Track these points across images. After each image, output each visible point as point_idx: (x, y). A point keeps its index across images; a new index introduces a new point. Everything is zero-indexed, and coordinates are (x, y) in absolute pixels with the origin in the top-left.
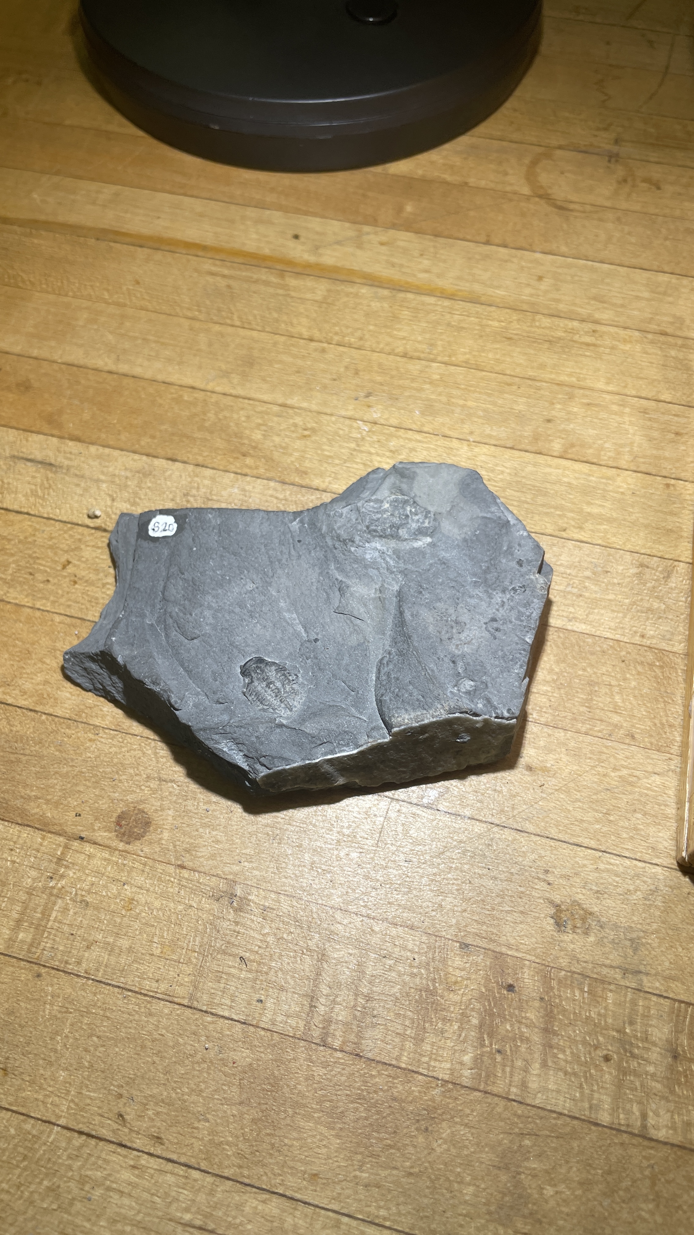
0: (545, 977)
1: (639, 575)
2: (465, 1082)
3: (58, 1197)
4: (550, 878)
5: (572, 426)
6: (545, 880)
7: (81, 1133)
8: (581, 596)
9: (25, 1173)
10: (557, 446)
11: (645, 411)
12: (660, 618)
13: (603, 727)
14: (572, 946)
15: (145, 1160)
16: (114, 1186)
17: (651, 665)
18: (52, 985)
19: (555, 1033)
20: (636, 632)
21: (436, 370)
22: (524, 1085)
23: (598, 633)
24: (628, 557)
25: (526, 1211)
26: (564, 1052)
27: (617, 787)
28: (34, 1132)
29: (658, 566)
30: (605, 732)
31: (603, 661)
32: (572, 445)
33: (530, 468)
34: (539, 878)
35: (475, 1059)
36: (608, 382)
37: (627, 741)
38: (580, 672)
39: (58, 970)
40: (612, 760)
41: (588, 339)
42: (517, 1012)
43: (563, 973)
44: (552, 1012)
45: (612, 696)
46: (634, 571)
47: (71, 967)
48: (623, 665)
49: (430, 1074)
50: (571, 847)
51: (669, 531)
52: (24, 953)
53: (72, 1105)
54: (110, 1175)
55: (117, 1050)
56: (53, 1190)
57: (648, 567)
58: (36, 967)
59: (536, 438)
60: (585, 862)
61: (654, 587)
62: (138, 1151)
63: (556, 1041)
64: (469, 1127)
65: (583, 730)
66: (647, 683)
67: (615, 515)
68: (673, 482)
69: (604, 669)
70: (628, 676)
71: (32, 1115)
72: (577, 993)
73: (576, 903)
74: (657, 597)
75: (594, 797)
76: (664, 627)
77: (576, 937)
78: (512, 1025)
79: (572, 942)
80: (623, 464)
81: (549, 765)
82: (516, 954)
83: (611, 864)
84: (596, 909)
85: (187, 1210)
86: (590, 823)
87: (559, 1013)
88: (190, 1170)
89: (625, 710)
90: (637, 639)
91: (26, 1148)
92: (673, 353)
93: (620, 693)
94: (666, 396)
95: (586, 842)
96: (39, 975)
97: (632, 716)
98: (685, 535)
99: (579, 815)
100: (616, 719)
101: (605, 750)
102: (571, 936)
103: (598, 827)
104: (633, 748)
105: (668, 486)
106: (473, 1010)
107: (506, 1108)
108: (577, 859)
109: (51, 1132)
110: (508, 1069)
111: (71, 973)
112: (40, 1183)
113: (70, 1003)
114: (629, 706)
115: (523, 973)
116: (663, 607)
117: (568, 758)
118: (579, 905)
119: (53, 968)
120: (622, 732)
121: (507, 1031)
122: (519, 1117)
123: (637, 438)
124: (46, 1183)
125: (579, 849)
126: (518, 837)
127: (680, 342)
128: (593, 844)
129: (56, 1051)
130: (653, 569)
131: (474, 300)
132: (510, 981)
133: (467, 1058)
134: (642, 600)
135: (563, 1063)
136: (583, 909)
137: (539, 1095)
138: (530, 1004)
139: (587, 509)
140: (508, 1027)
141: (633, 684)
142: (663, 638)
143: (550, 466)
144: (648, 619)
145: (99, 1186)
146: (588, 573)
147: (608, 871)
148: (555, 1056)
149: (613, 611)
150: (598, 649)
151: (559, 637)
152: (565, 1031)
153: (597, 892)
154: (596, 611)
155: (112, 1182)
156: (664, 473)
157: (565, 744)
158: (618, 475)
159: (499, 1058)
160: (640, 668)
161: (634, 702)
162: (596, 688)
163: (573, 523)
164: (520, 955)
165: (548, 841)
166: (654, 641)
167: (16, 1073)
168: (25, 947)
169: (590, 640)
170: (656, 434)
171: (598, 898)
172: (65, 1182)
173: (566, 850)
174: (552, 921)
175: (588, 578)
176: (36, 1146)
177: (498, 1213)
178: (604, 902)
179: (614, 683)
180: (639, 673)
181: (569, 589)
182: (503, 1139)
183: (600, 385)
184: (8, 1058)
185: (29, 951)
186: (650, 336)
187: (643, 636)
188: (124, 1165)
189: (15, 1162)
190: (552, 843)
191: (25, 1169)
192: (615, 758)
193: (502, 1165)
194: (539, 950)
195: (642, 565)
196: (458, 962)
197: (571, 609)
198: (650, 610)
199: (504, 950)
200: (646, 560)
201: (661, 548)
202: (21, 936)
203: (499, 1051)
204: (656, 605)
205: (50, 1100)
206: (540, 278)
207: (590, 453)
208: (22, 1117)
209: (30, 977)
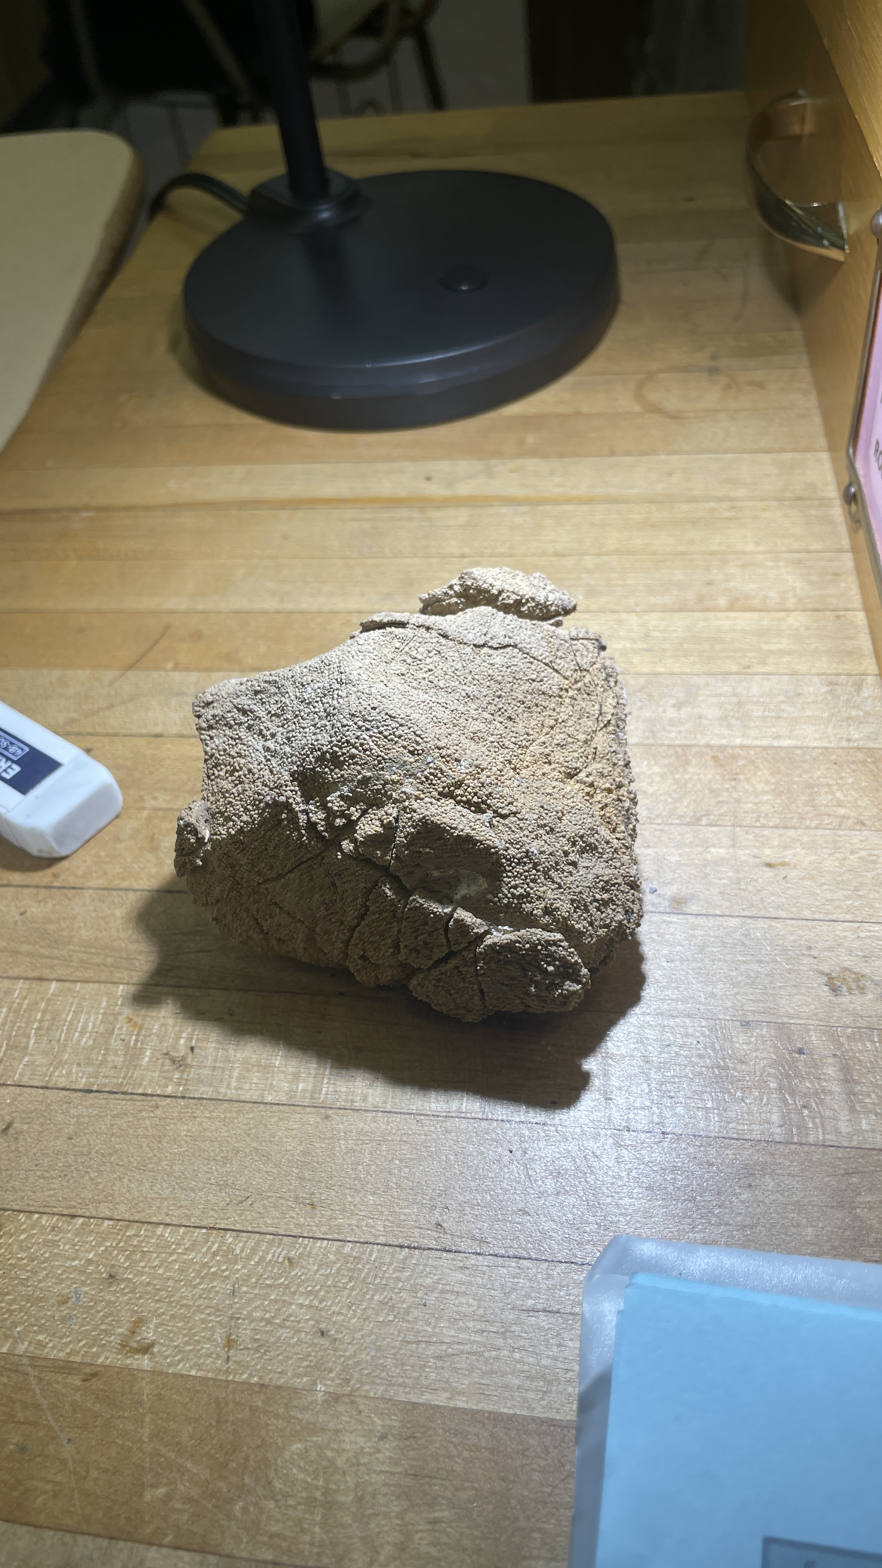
0: (833, 1036)
1: (831, 692)
2: (777, 1138)
3: (392, 1308)
4: (814, 953)
5: (732, 584)
6: (809, 955)
7: (401, 1247)
8: (779, 717)
9: (354, 1293)
10: (722, 602)
11: (799, 562)
12: (860, 723)
13: (830, 820)
14: (852, 1006)
15: (473, 1260)
16: (448, 1288)
17: (864, 763)
18: (342, 1123)
19: (856, 1082)
20: (841, 739)
21: (589, 561)
22: (837, 1132)
23: (804, 744)
24: (816, 679)
25: (871, 1240)
26: (870, 1096)
27: (860, 867)
28: (354, 1254)
29: (847, 682)
30: (834, 824)
31: (816, 766)
32: (737, 599)
33: (701, 624)
34: (803, 955)
35: (783, 1117)
36: (757, 544)
37: (858, 828)
38: (797, 779)
39: (345, 1109)
40: (847, 845)
41: (728, 514)
42: (813, 1070)
43: (850, 1030)
44: (847, 1064)
45: (832, 793)
46: (824, 689)
47: (357, 1104)
48: (836, 766)
49: (741, 1137)
50: (828, 923)
51: (849, 653)
52: (307, 1100)
53: (387, 1223)
54: (440, 1279)
55: (422, 1168)
56: (387, 1303)
57: (837, 684)
58: (323, 1111)
59: (701, 598)
60: (845, 934)
61: (848, 700)
62: (464, 1253)
63: (859, 1088)
64: (792, 1176)
65: (813, 825)
66: (863, 778)
67: (793, 648)
68: (842, 613)
69: (819, 773)
70: (844, 774)
71: (349, 1239)
72: (868, 1044)
73: (845, 969)
74: (854, 707)
75: (839, 879)
76: (867, 730)
77: (854, 997)
78: (811, 1082)
79: (851, 1003)
80: (790, 604)
81: (787, 860)
82: (799, 1022)
83: (870, 931)
84: (867, 971)
85: (528, 1296)
86: (840, 900)
87: (855, 1064)
88: (521, 1261)
89: (849, 802)
90: (844, 744)
91: (349, 1270)
92: (813, 512)
93: (840, 789)
94: (816, 546)
95: (841, 917)
96: (327, 1117)
97: (859, 806)
98: (866, 653)
99: (828, 896)
100: (842, 811)
101: (838, 839)
102: (849, 998)
103: (848, 902)
104: (865, 833)
105: (838, 617)
106: (769, 1075)
107: (824, 1154)
108: (837, 933)
109: (371, 1251)
110: (818, 1120)
111: (358, 1110)
112: (372, 1299)
113: (364, 1135)
114: (852, 799)
115: (810, 1036)
116: (862, 714)
117: (804, 851)
118: (849, 970)
119: (340, 1109)
120: (850, 821)
121: (808, 1088)
122: (840, 1159)
123: (798, 584)
124: (376, 1297)
125: (836, 924)
126: (773, 924)
127: (817, 503)
128: (848, 917)
129: (360, 1179)
130: (843, 685)
131: (611, 500)
132: (799, 1045)
133: (775, 1118)
134: (839, 711)
135: (871, 1106)
136: (854, 973)
137: (855, 1137)
138: (824, 1061)
139: (766, 647)
140: (808, 1085)
141: (851, 780)
142: (869, 738)
143: (720, 619)
144: (849, 726)
145: (432, 1291)
146: (781, 698)
147: (870, 937)
148: (861, 1101)
149: (814, 725)
150: (808, 757)
151: (768, 754)
152: (866, 1078)
153: (864, 957)
154: (798, 727)
155: (445, 1285)
156: (832, 607)
157: (798, 840)
158: (788, 616)
159: (806, 1112)
160: (853, 767)
161: (856, 795)
162: (816, 789)
163: (754, 660)
164: (803, 1022)
165: (804, 922)
166: (861, 742)
167: (324, 1205)
168: (308, 1095)
169: (799, 752)
170: (814, 578)
171: (866, 961)
172: (396, 1293)
173: (824, 927)
174: (826, 988)
175: (782, 702)
176: (360, 1266)
177: (843, 1247)
178: (873, 964)
179: (831, 782)
180: (854, 771)
181: (767, 713)
182: (829, 1181)
183: (751, 547)
184: (313, 1194)
185: (312, 1098)
186: (787, 503)
187: (849, 740)
188: (453, 1268)
189: (340, 1285)
190: (809, 923)
191: (352, 1289)
192: (850, 843)
193: (834, 1204)
194: (820, 1015)
195: (831, 684)
196: (742, 1038)
197: (774, 730)
198: (849, 718)
199: (785, 1020)
200: (834, 679)
201: (846, 667)
202: (301, 1086)
203: (804, 1107)
204: (854, 713)
205: (364, 1223)
206: (670, 474)
207: (756, 602)
208: (339, 1243)
209: (318, 1120)
